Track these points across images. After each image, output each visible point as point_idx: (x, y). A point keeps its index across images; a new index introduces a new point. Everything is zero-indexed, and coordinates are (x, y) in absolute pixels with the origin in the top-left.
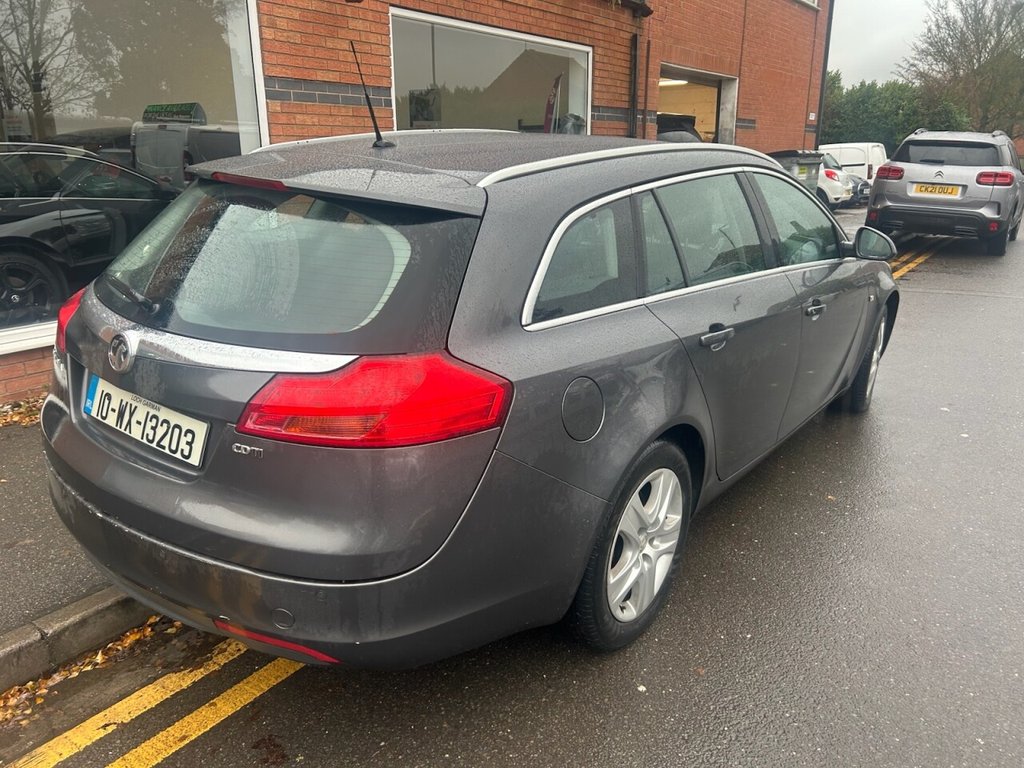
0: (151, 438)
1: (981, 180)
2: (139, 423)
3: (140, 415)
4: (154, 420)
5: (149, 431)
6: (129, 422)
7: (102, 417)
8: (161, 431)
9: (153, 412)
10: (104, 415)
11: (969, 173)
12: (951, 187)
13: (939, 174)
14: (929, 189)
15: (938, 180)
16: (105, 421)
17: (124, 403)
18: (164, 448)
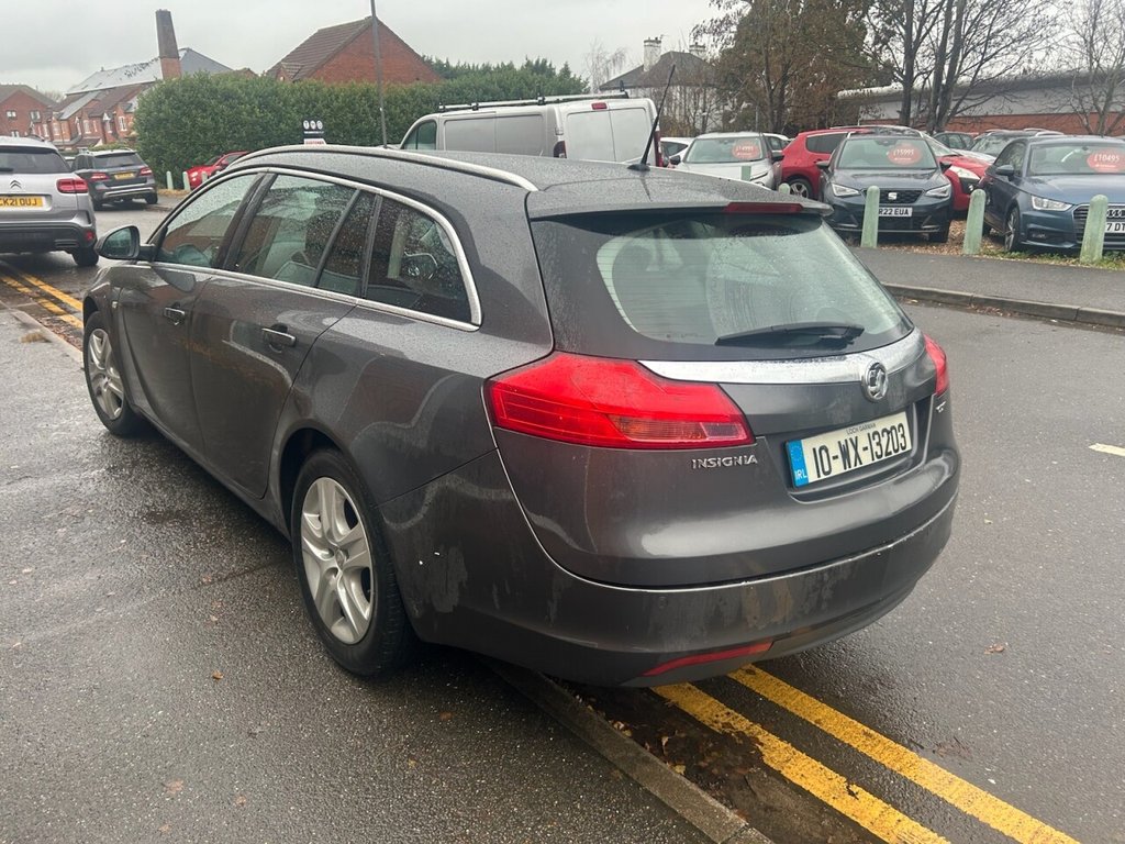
0: (879, 453)
1: (62, 188)
2: (865, 449)
3: (863, 442)
4: (876, 437)
5: (876, 449)
6: (857, 456)
7: (825, 473)
8: (884, 441)
9: (871, 431)
10: (827, 469)
11: (47, 182)
12: (32, 199)
13: (15, 184)
14: (9, 202)
15: (15, 190)
16: (831, 475)
17: (843, 443)
18: (890, 453)
